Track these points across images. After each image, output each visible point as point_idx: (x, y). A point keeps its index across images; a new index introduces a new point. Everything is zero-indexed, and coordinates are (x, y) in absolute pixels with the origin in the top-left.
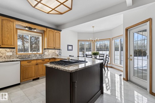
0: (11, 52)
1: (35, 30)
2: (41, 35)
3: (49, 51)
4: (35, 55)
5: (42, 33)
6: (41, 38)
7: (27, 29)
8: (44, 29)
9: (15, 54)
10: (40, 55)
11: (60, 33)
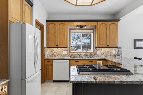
0: (66, 51)
1: (85, 27)
2: (92, 31)
3: (102, 50)
4: (86, 54)
5: (93, 29)
6: (92, 34)
7: (77, 27)
8: (94, 23)
9: (69, 52)
10: (91, 54)
11: (117, 25)
